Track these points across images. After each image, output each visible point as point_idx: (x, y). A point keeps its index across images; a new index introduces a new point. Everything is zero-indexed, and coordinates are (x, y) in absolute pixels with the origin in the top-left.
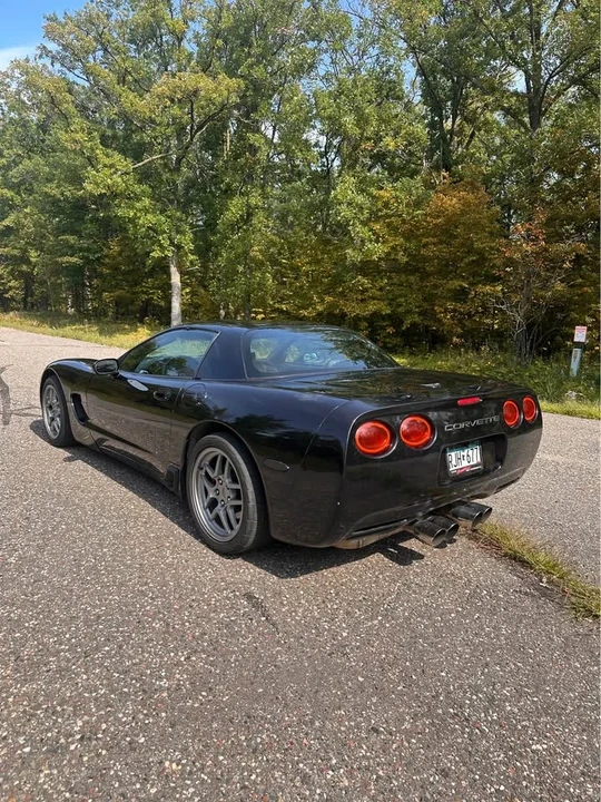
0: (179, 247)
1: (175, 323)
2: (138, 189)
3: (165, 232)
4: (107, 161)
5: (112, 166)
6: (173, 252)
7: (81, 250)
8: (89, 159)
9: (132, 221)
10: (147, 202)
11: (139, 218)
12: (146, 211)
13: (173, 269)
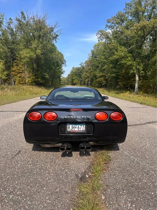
0: (139, 69)
1: (135, 90)
2: (128, 55)
3: (135, 66)
4: (121, 49)
5: (122, 50)
6: (137, 71)
7: (116, 72)
8: (116, 49)
9: (125, 64)
10: (129, 58)
11: (127, 63)
12: (129, 61)
13: (137, 75)
